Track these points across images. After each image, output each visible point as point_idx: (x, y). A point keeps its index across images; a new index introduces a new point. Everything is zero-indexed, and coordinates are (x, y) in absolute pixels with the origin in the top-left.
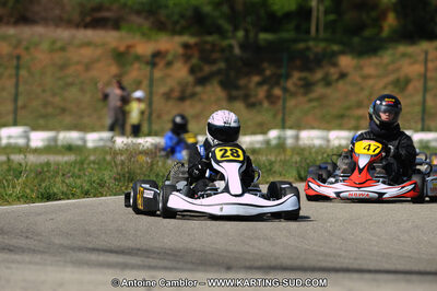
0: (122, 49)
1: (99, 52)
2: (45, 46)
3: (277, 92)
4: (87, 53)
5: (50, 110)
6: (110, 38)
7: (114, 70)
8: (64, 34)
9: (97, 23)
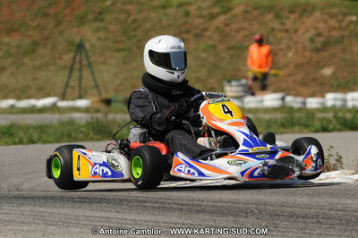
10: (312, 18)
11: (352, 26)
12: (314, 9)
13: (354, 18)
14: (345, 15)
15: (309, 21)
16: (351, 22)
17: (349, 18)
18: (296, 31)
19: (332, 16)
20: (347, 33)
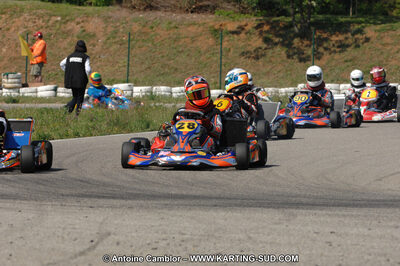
0: (217, 27)
1: (200, 29)
2: (164, 25)
3: (321, 50)
4: (193, 29)
5: (166, 70)
6: (208, 19)
7: (211, 41)
8: (177, 17)
9: (200, 9)
10: (21, 18)
11: (58, 26)
12: (22, 11)
13: (59, 18)
14: (51, 16)
15: (19, 21)
16: (57, 21)
17: (54, 19)
18: (8, 29)
19: (39, 17)
20: (54, 31)
